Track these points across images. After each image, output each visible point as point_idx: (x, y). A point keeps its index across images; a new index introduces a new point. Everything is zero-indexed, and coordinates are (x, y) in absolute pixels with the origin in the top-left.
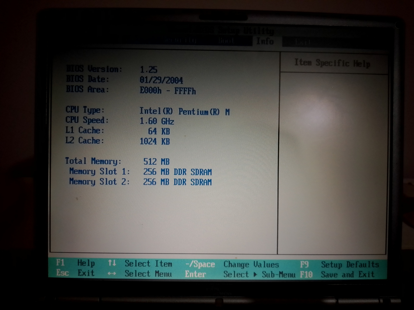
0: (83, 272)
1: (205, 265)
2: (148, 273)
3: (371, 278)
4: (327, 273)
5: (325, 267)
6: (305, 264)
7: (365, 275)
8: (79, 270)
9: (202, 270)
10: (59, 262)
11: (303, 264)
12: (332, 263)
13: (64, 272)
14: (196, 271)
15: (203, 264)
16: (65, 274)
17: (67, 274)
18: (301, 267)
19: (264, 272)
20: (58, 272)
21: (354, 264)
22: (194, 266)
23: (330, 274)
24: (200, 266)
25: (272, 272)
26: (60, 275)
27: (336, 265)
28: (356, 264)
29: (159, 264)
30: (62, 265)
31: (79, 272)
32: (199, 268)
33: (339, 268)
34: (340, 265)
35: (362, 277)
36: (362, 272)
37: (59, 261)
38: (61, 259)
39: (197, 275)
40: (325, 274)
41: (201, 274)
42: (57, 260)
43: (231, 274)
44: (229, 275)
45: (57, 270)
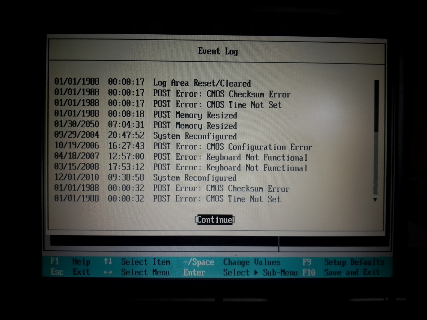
0: (78, 271)
1: (204, 263)
2: (145, 271)
3: (376, 276)
4: (330, 271)
5: (329, 265)
6: (308, 261)
7: (369, 273)
8: (74, 269)
9: (201, 268)
10: (54, 261)
11: (306, 262)
12: (335, 261)
13: (58, 271)
14: (194, 270)
15: (202, 262)
16: (59, 273)
17: (61, 273)
18: (304, 264)
19: (265, 271)
20: (52, 271)
21: (358, 262)
22: (193, 264)
23: (334, 272)
24: (199, 264)
25: (273, 270)
26: (54, 274)
27: (339, 263)
28: (361, 261)
29: (157, 262)
30: (56, 264)
31: (74, 271)
32: (198, 266)
33: (343, 266)
34: (344, 262)
35: (366, 275)
36: (366, 269)
37: (53, 259)
38: (55, 257)
39: (196, 273)
40: (327, 272)
41: (200, 272)
42: (52, 258)
43: (231, 273)
44: (229, 273)
45: (52, 269)
